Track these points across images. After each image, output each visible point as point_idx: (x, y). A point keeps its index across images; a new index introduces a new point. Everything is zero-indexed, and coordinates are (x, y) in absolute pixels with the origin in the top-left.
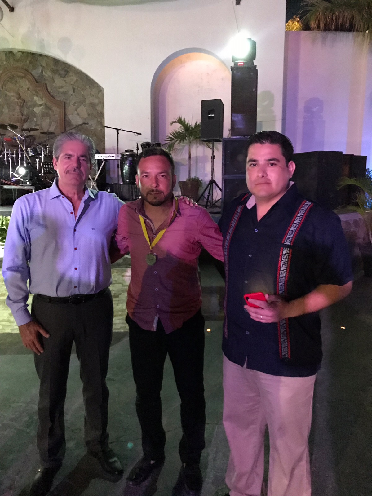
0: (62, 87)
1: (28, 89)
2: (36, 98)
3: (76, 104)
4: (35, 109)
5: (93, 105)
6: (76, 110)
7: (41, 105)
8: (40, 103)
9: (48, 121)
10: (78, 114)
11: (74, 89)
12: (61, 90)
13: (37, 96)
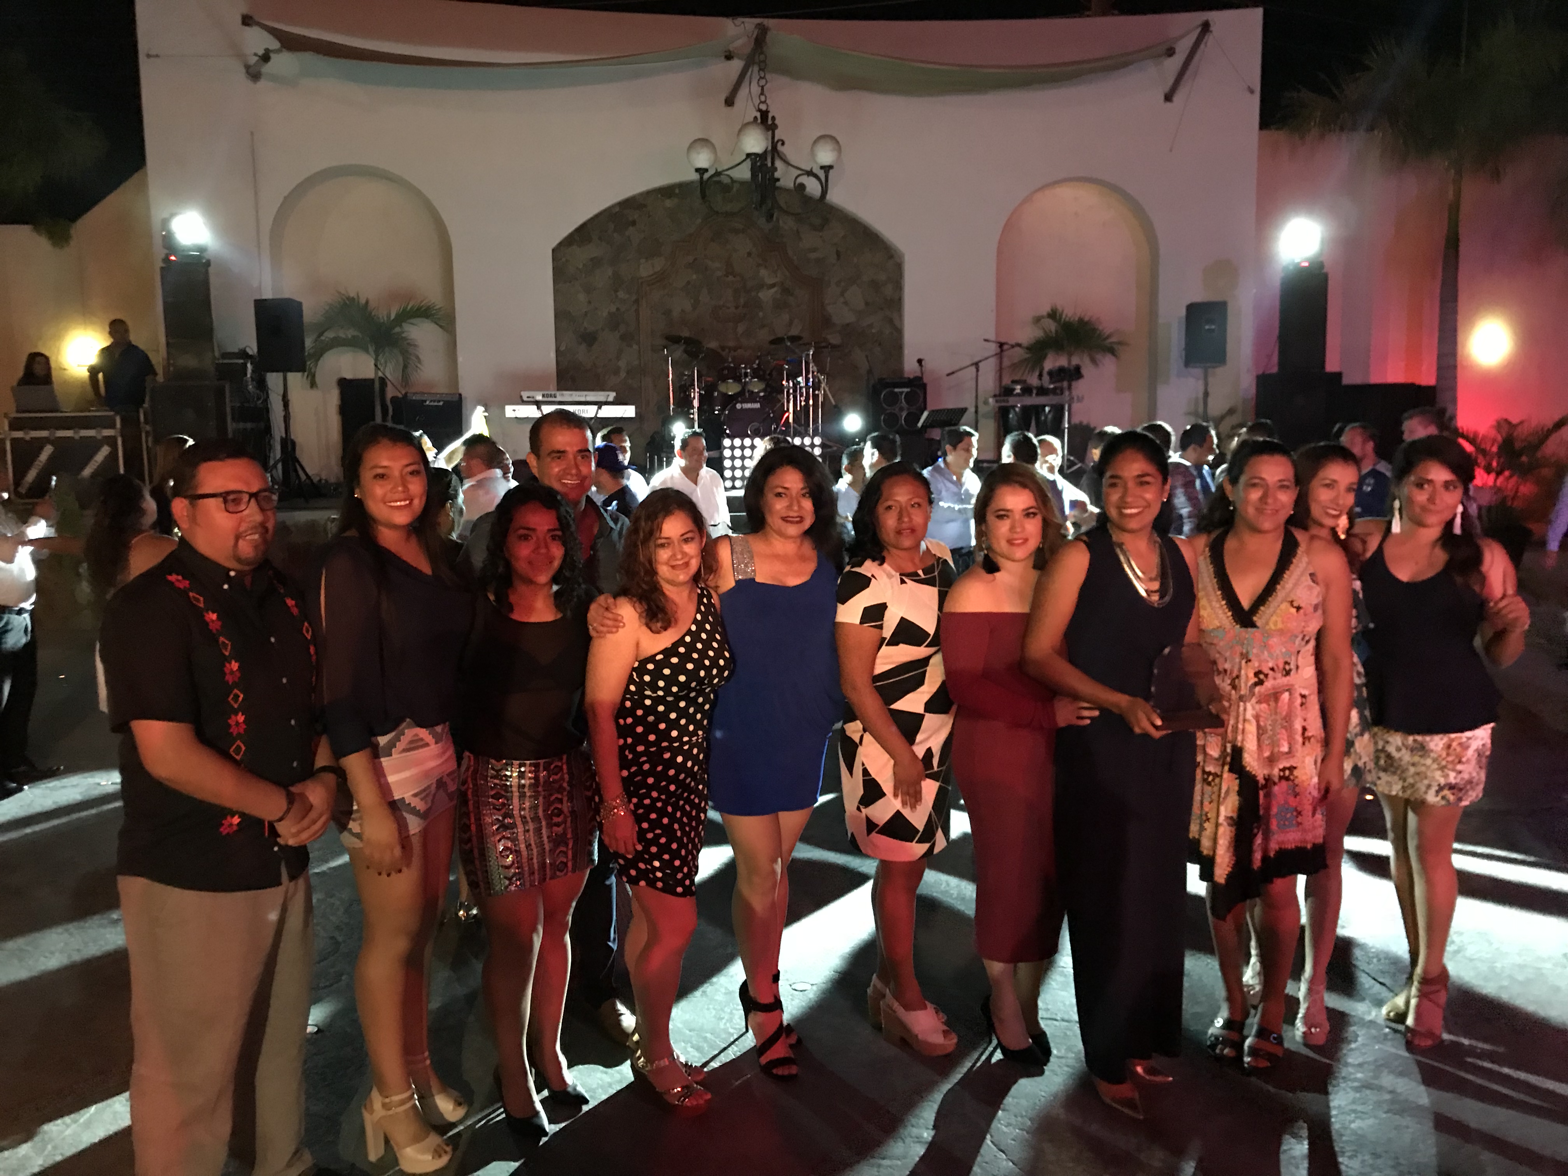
0: (814, 250)
1: (749, 254)
2: (763, 272)
3: (843, 284)
4: (761, 295)
5: (875, 285)
6: (842, 294)
7: (773, 286)
8: (770, 281)
9: (786, 317)
10: (846, 303)
11: (838, 254)
12: (813, 256)
13: (766, 267)
